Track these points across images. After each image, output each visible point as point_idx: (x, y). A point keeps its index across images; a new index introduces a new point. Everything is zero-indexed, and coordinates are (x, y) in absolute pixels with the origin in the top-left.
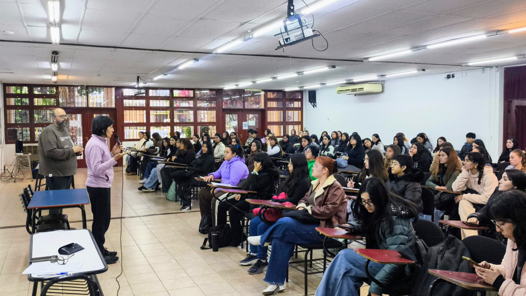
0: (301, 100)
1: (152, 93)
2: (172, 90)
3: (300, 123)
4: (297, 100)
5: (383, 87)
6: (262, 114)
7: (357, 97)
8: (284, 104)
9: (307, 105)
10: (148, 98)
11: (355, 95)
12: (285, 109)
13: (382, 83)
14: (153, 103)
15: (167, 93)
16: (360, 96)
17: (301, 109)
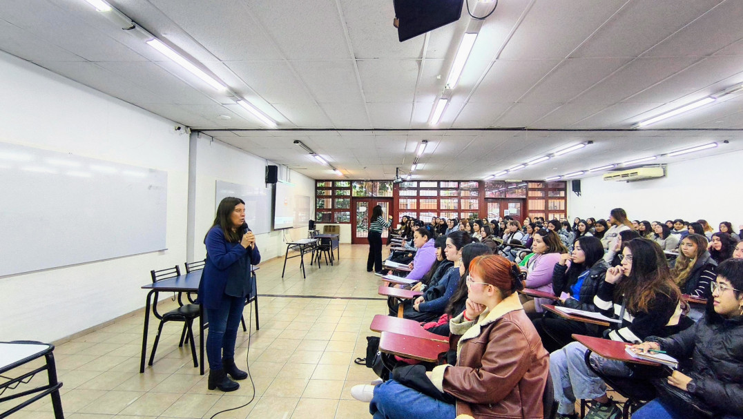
0: (565, 190)
1: (422, 185)
2: (439, 182)
3: (565, 212)
4: (561, 190)
5: (664, 172)
6: (524, 202)
7: (630, 183)
8: (546, 194)
9: (571, 193)
10: (418, 189)
11: (628, 181)
12: (546, 198)
13: (664, 166)
14: (422, 193)
15: (435, 185)
16: (635, 183)
17: (565, 198)
